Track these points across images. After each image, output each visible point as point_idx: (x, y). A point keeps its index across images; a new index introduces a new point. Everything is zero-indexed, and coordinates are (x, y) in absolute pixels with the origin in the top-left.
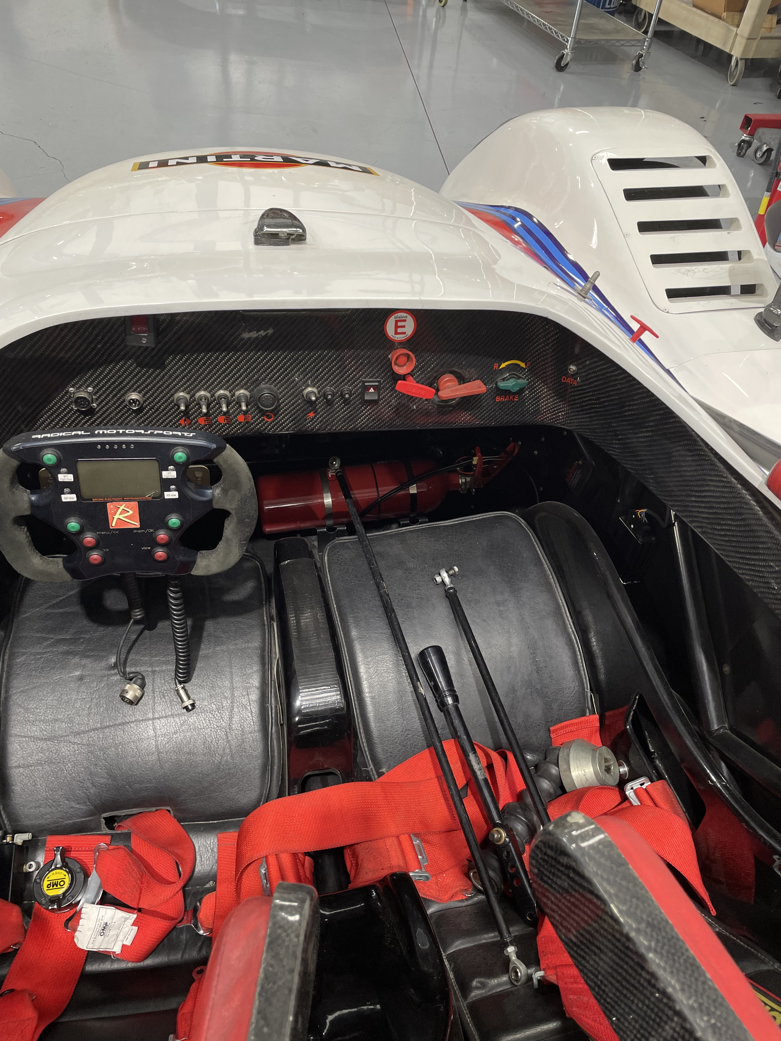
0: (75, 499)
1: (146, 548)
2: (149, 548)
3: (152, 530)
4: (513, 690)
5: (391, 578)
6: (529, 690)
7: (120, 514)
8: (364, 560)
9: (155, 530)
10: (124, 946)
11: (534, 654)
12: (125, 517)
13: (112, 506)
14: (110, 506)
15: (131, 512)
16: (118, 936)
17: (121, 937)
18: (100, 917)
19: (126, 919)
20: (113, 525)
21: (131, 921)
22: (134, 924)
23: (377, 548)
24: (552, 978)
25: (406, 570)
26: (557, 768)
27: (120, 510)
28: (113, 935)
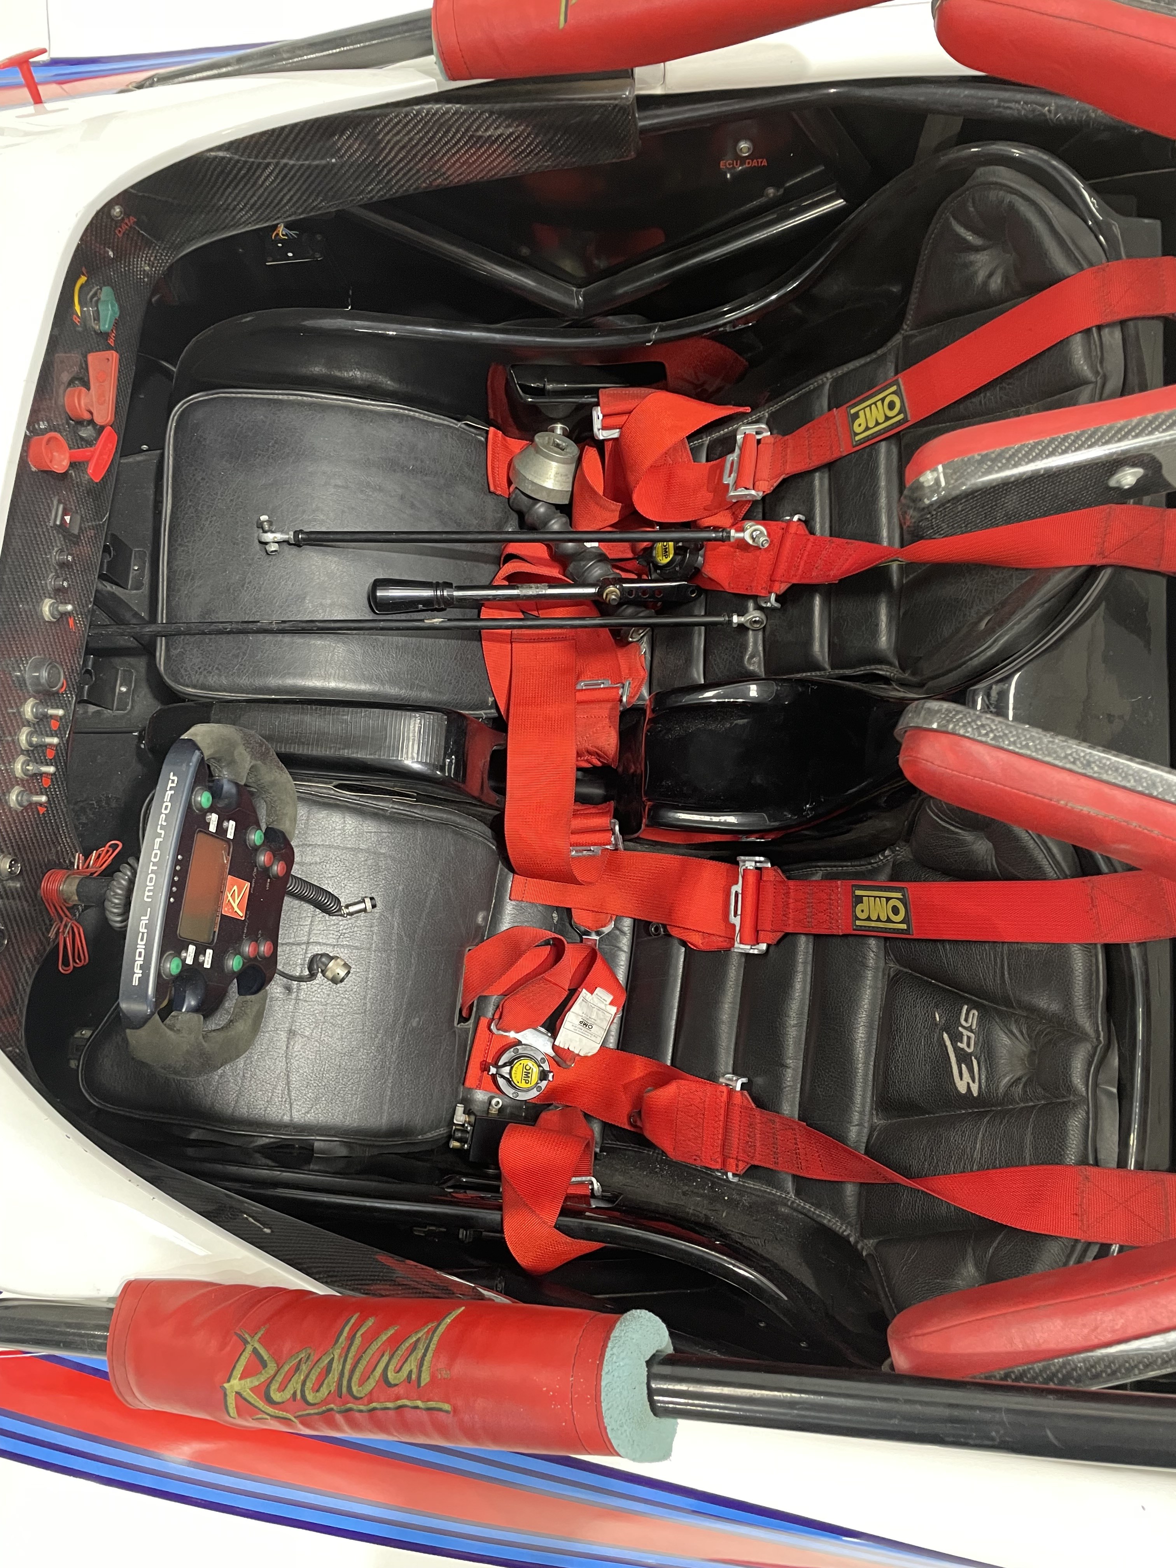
0: (211, 951)
3: (255, 870)
4: (439, 513)
5: (251, 610)
6: (444, 495)
7: (234, 902)
8: (210, 639)
9: (256, 865)
10: (611, 1003)
11: (403, 468)
12: (238, 897)
13: (225, 909)
14: (226, 911)
15: (235, 888)
16: (600, 1009)
17: (603, 1006)
18: (572, 1028)
19: (585, 1000)
20: (242, 914)
21: (589, 994)
22: (592, 993)
23: (192, 614)
24: (783, 588)
25: (243, 586)
26: (540, 503)
27: (231, 900)
28: (597, 1014)
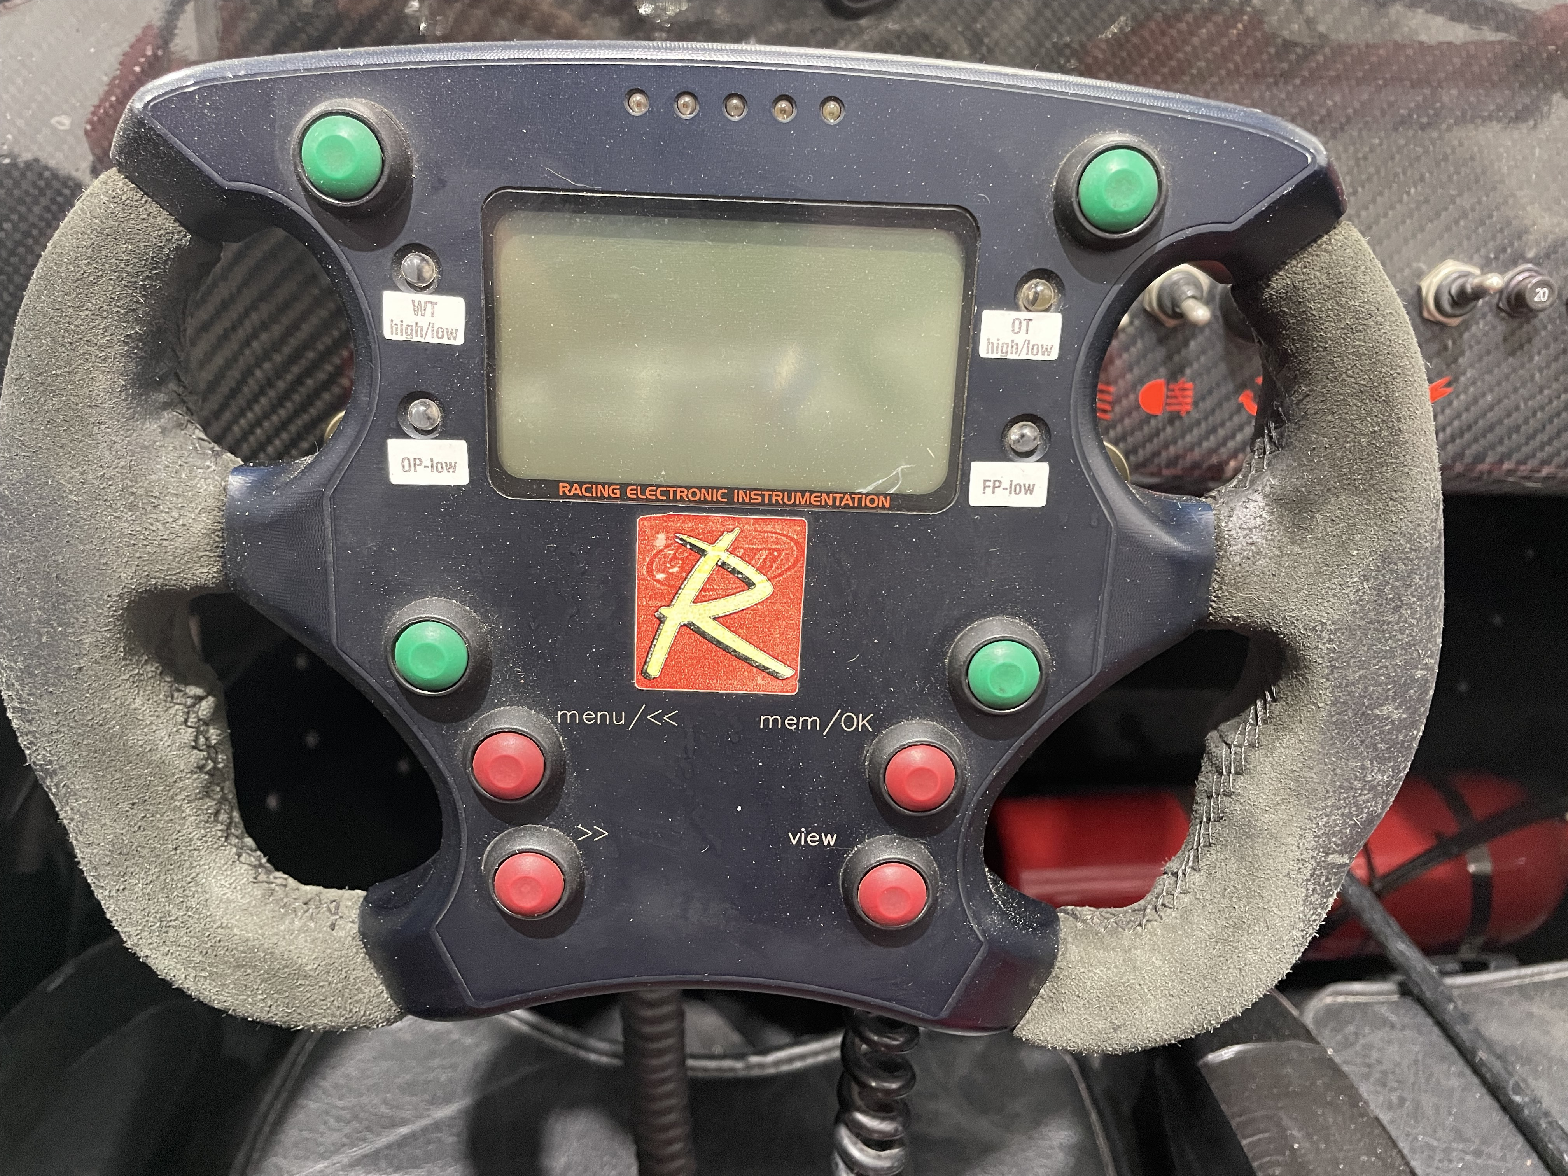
0: (461, 477)
1: (812, 839)
2: (830, 840)
3: (861, 722)
7: (701, 597)
9: (881, 722)
12: (723, 620)
13: (661, 540)
14: (652, 540)
15: (763, 588)
20: (654, 668)
27: (703, 570)
